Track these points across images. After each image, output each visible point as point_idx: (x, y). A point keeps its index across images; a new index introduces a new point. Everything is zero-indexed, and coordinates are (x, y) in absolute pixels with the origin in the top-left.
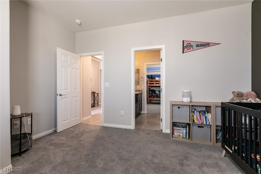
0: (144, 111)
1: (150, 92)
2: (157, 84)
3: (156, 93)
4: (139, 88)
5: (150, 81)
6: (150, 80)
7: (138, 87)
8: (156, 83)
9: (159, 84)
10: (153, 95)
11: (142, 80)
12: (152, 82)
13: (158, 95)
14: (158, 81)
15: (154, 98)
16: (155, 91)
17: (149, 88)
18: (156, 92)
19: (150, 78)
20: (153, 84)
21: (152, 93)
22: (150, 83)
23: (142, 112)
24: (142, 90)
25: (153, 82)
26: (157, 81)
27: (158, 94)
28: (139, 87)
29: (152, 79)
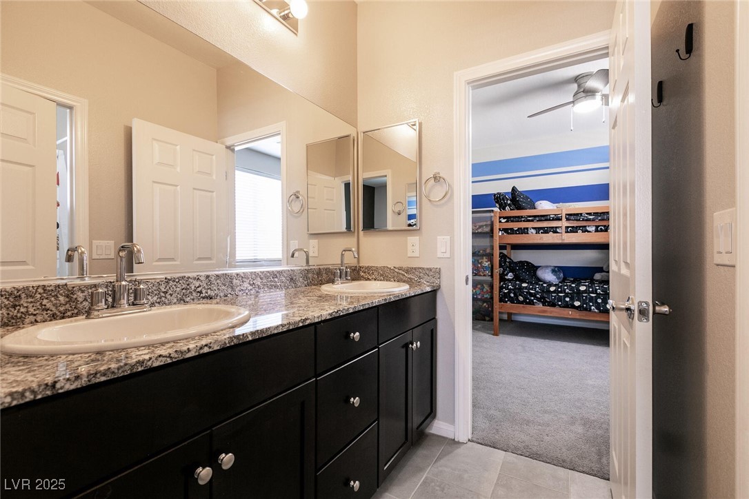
0: (452, 420)
1: (510, 276)
2: (546, 231)
3: (539, 280)
4: (417, 254)
5: (509, 219)
6: (508, 212)
7: (410, 248)
8: (538, 230)
9: (555, 232)
10: (521, 288)
11: (438, 192)
12: (516, 226)
13: (552, 289)
14: (553, 220)
15: (532, 303)
16: (532, 269)
17: (505, 252)
18: (540, 274)
19: (506, 204)
20: (524, 231)
21: (517, 278)
22: (506, 230)
23: (439, 427)
24: (439, 272)
25: (523, 225)
26: (544, 218)
27: (550, 285)
28: (417, 248)
29: (520, 208)
